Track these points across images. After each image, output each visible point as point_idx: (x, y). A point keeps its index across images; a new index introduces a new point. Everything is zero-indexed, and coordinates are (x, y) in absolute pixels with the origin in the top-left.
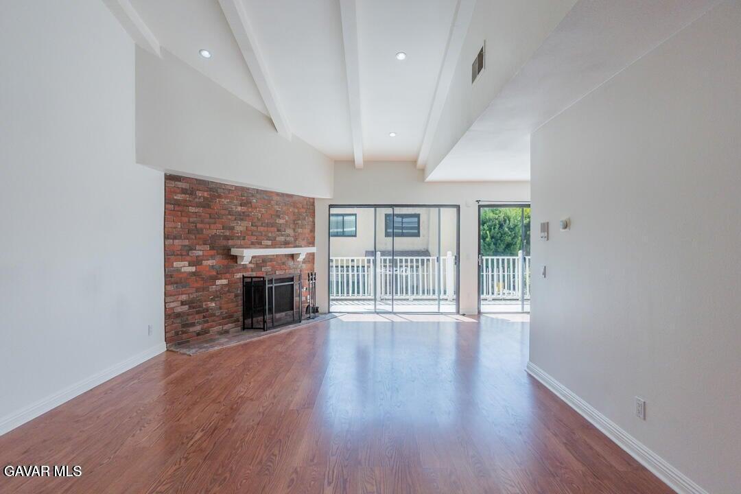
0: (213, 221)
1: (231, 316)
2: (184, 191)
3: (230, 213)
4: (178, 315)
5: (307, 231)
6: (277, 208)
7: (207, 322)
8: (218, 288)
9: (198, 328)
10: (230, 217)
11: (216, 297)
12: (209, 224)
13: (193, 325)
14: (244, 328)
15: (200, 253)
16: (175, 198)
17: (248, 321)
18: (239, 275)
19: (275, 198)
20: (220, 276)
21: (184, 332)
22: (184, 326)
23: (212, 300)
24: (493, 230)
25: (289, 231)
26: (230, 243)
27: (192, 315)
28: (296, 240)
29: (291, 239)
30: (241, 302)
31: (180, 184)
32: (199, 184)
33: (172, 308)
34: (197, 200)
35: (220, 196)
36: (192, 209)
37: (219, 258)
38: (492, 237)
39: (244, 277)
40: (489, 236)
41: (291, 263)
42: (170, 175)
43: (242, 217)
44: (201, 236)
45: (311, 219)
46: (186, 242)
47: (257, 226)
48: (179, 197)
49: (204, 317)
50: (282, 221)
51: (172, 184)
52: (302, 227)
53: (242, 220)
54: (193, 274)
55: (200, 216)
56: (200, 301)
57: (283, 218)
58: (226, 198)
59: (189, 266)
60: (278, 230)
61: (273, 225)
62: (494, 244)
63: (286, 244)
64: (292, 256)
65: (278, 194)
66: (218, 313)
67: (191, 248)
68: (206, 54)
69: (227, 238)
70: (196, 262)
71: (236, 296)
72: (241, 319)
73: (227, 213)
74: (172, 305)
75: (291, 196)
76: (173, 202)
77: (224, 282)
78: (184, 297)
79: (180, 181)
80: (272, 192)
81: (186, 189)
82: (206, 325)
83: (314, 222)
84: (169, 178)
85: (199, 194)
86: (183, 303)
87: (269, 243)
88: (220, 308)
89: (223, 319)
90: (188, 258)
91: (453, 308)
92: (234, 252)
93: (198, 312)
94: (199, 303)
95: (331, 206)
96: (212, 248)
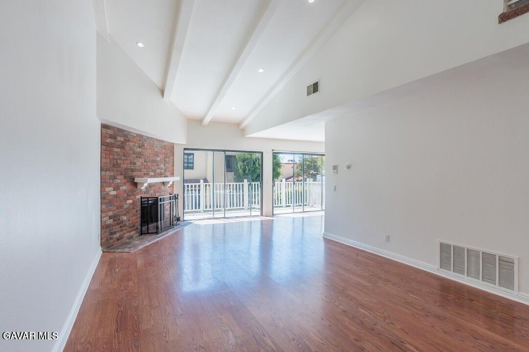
0: (125, 158)
1: (134, 226)
2: (111, 137)
3: (134, 153)
4: (108, 226)
5: (171, 166)
6: (156, 149)
7: (122, 230)
8: (128, 206)
9: (118, 235)
10: (134, 155)
11: (127, 212)
12: (124, 160)
13: (115, 233)
14: (141, 234)
15: (119, 181)
16: (107, 141)
17: (145, 228)
18: (138, 197)
19: (156, 143)
20: (129, 198)
21: (111, 239)
22: (111, 234)
23: (125, 215)
25: (162, 166)
26: (134, 173)
27: (115, 225)
28: (165, 171)
29: (163, 171)
30: (139, 216)
31: (109, 132)
32: (119, 131)
33: (105, 221)
34: (117, 143)
35: (129, 141)
36: (116, 150)
37: (128, 184)
38: (249, 170)
39: (142, 198)
40: (247, 169)
41: (163, 188)
42: (104, 124)
44: (120, 169)
45: (172, 158)
46: (112, 174)
47: (147, 162)
49: (121, 227)
50: (158, 159)
51: (104, 131)
52: (168, 163)
53: (140, 157)
54: (116, 196)
55: (119, 154)
57: (160, 157)
58: (132, 142)
59: (114, 190)
60: (157, 165)
61: (154, 161)
63: (161, 175)
64: (164, 183)
65: (157, 140)
66: (127, 224)
67: (115, 178)
68: (140, 45)
69: (132, 170)
70: (116, 188)
71: (136, 211)
72: (139, 227)
73: (132, 152)
74: (105, 219)
75: (162, 141)
76: (105, 144)
77: (130, 201)
78: (111, 213)
79: (109, 129)
80: (154, 139)
81: (112, 135)
82: (122, 233)
83: (173, 159)
84: (104, 127)
85: (119, 138)
86: (110, 218)
87: (152, 174)
88: (129, 220)
89: (130, 228)
90: (113, 185)
91: (259, 213)
92: (137, 180)
93: (118, 224)
94: (118, 217)
95: (185, 149)
96: (125, 178)
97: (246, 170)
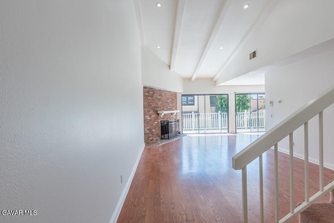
0: (153, 102)
1: (158, 135)
2: (147, 92)
3: (157, 99)
4: (147, 134)
5: (175, 104)
6: (168, 96)
7: (153, 136)
8: (155, 125)
9: (151, 138)
13: (150, 137)
14: (161, 139)
15: (151, 113)
17: (163, 136)
18: (160, 121)
19: (167, 93)
20: (155, 121)
21: (148, 140)
22: (148, 137)
23: (154, 129)
24: (225, 102)
25: (171, 105)
26: (158, 109)
27: (150, 134)
28: (172, 108)
29: (171, 107)
30: (160, 130)
31: (147, 90)
32: (151, 89)
33: (146, 131)
34: (150, 95)
35: (155, 93)
36: (149, 98)
37: (155, 114)
38: (225, 105)
39: (161, 121)
41: (171, 116)
43: (160, 100)
44: (151, 107)
46: (148, 109)
47: (163, 103)
48: (146, 94)
50: (169, 101)
51: (145, 90)
53: (160, 101)
54: (150, 120)
55: (151, 100)
56: (152, 129)
60: (168, 104)
61: (167, 102)
62: (226, 108)
63: (170, 109)
64: (172, 113)
65: (168, 91)
66: (155, 133)
67: (149, 111)
68: (159, 47)
69: (157, 107)
70: (150, 116)
71: (159, 127)
72: (160, 135)
75: (171, 92)
76: (145, 96)
77: (156, 123)
78: (148, 128)
80: (166, 91)
82: (153, 137)
83: (176, 101)
84: (145, 88)
85: (150, 92)
86: (148, 130)
87: (166, 109)
89: (156, 135)
90: (149, 114)
92: (159, 112)
95: (182, 95)
96: (153, 111)
97: (223, 105)
